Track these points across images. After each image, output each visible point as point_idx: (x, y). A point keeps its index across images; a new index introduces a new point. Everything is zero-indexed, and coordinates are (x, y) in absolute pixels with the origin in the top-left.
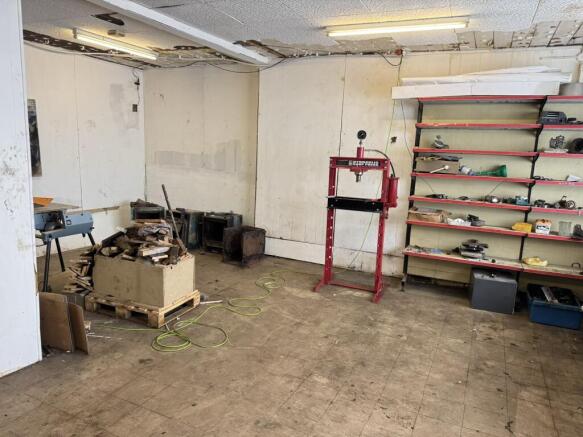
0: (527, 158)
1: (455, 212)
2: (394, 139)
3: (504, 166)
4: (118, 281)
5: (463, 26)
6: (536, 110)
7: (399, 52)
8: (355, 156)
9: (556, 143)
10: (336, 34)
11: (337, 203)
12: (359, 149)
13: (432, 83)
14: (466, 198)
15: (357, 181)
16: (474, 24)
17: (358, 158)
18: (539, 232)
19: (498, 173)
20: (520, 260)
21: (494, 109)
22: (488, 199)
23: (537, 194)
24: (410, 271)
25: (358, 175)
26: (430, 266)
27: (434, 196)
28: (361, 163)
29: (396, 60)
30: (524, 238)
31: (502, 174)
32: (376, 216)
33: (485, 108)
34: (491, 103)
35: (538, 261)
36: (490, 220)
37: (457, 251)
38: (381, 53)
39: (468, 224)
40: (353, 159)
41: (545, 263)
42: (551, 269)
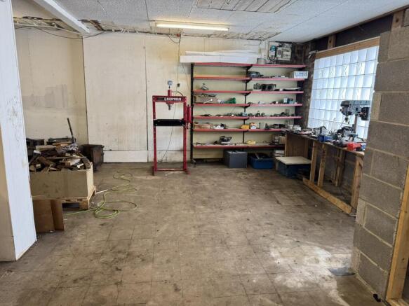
0: (243, 94)
1: (214, 123)
2: (179, 85)
3: (234, 99)
4: (47, 186)
5: (227, 30)
6: (245, 71)
7: (179, 35)
8: (167, 95)
9: (256, 87)
10: (160, 25)
11: (158, 123)
12: (169, 91)
13: (201, 55)
14: (220, 115)
15: (169, 109)
16: (232, 30)
17: (169, 96)
18: (252, 128)
19: (232, 101)
20: (243, 142)
21: (227, 70)
22: (229, 115)
23: (248, 111)
24: (194, 157)
25: (169, 106)
26: (204, 153)
27: (206, 115)
28: (172, 99)
29: (177, 40)
30: (244, 132)
31: (234, 103)
32: (181, 128)
33: (223, 69)
34: (227, 66)
35: (252, 142)
36: (231, 125)
37: (216, 143)
38: (168, 35)
39: (222, 128)
40: (166, 97)
41: (255, 143)
42: (258, 145)
